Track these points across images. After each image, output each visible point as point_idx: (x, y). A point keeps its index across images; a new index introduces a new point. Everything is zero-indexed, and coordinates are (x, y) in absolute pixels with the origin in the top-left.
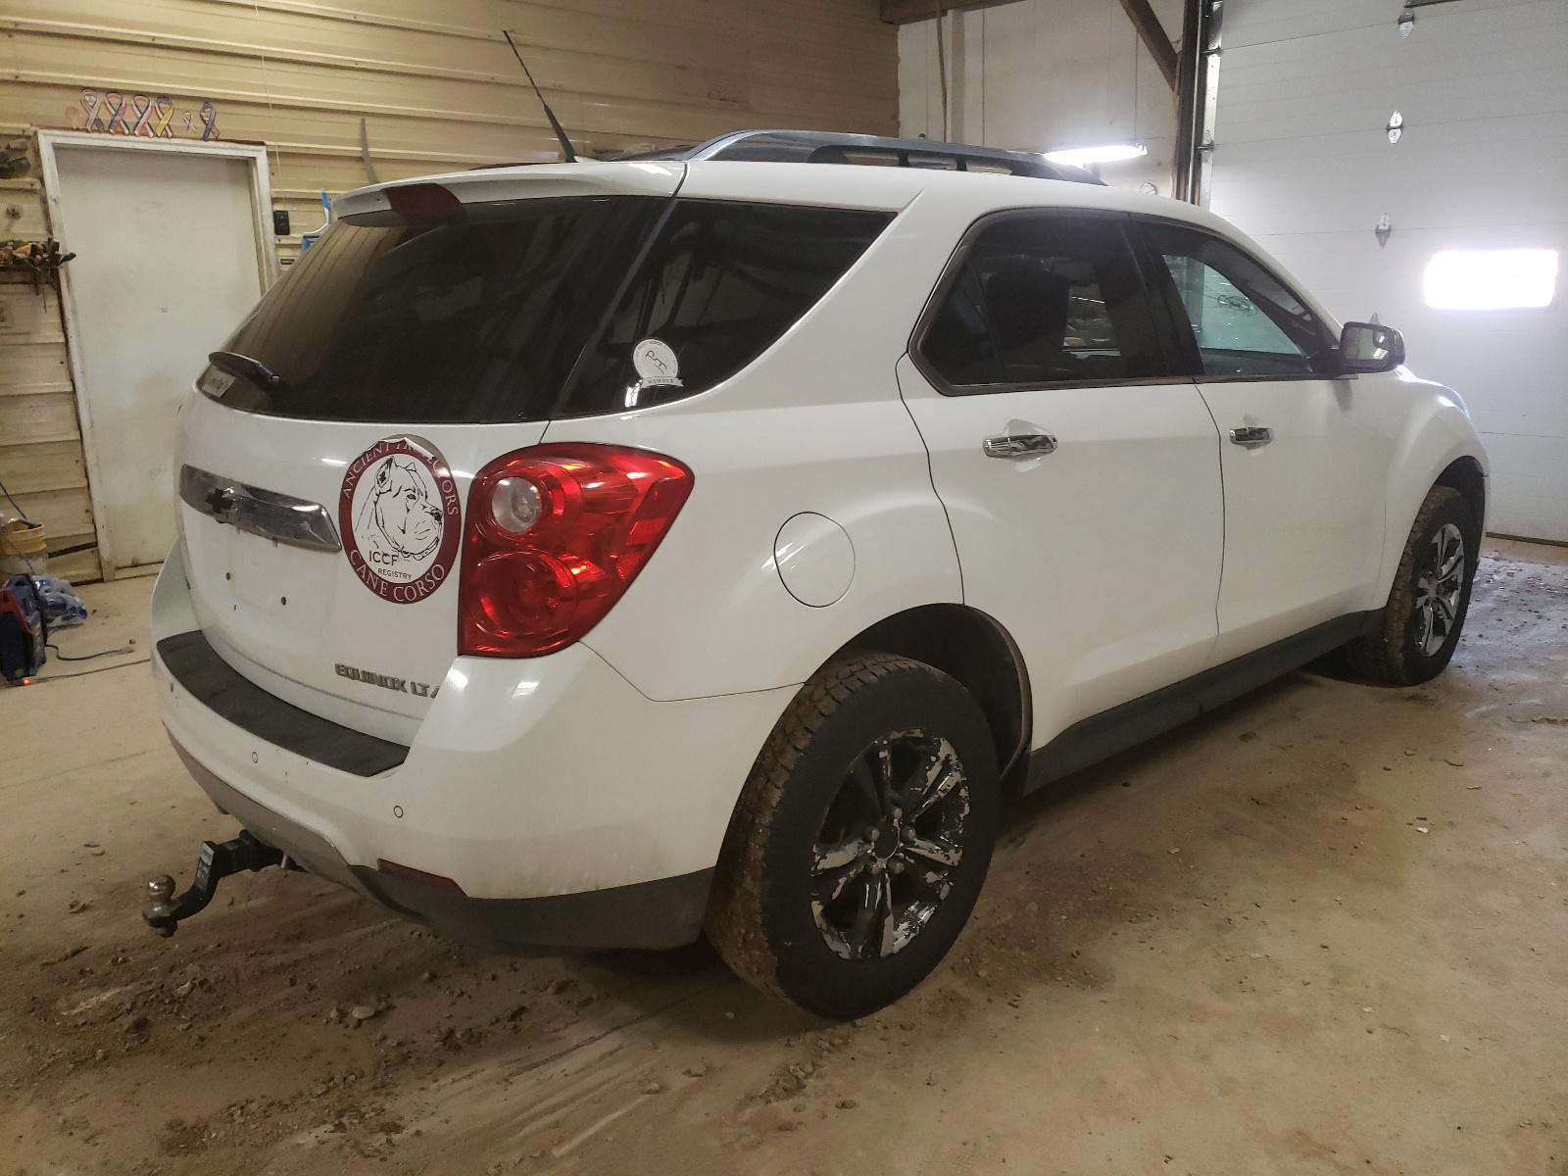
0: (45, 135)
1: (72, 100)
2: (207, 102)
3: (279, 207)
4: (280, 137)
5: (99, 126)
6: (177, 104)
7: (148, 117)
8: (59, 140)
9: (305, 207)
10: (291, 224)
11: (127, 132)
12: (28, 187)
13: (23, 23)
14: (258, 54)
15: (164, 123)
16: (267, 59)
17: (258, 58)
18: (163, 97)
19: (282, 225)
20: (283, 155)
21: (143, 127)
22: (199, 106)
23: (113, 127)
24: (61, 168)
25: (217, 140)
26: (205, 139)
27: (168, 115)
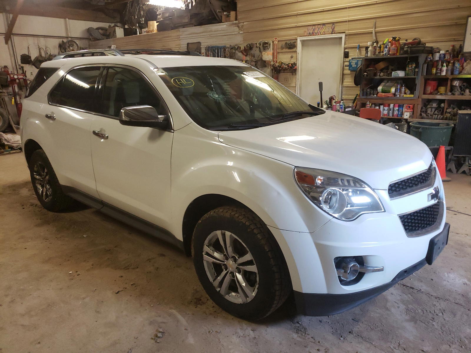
0: (299, 38)
1: (305, 29)
2: (333, 23)
3: (346, 50)
4: (349, 30)
5: (310, 35)
6: (327, 25)
7: (320, 30)
8: (301, 39)
9: (353, 50)
10: (349, 55)
11: (315, 35)
12: (295, 51)
13: (298, 13)
14: (346, 7)
15: (323, 31)
16: (349, 8)
17: (346, 8)
18: (324, 24)
19: (346, 55)
20: (349, 35)
21: (319, 33)
22: (331, 25)
23: (313, 34)
24: (303, 45)
25: (334, 33)
26: (332, 33)
27: (324, 29)
